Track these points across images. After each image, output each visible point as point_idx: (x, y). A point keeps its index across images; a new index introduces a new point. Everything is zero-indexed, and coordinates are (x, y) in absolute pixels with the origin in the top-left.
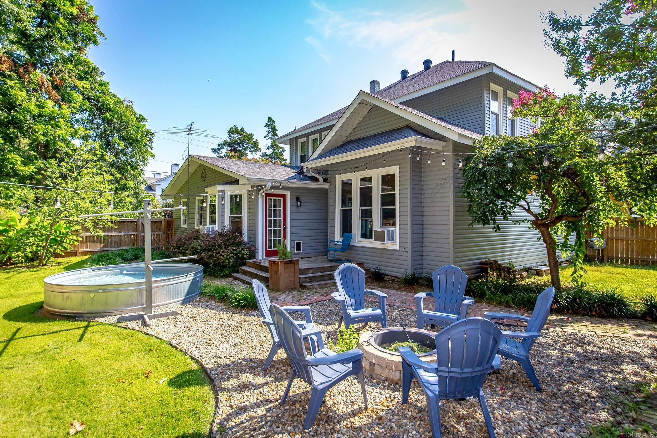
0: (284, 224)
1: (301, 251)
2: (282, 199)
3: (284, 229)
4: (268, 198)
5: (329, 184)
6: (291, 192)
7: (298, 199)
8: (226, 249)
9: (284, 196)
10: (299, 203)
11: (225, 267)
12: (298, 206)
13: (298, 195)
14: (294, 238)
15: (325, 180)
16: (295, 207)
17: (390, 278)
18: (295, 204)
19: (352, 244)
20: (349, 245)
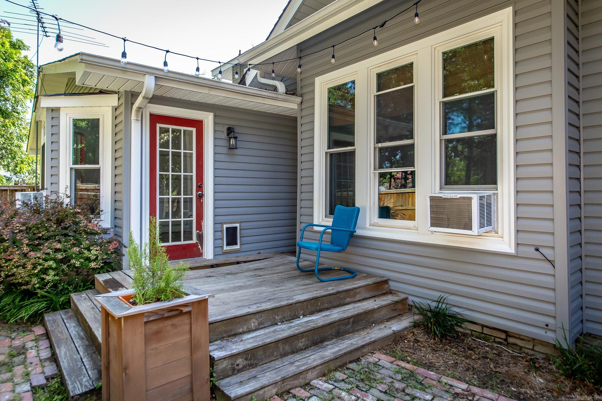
0: (200, 187)
1: (237, 247)
2: (194, 130)
3: (200, 197)
4: (158, 126)
5: (299, 100)
6: (215, 116)
7: (230, 131)
8: (34, 247)
9: (198, 124)
10: (232, 141)
11: (29, 294)
12: (231, 148)
13: (232, 123)
14: (220, 219)
15: (291, 91)
16: (225, 150)
17: (478, 329)
18: (224, 143)
19: (359, 232)
20: (352, 235)
